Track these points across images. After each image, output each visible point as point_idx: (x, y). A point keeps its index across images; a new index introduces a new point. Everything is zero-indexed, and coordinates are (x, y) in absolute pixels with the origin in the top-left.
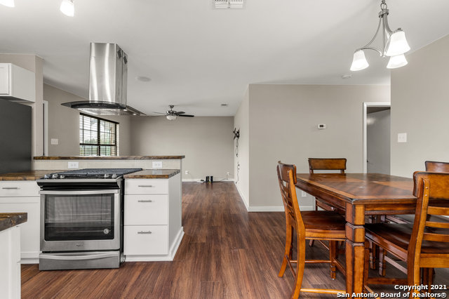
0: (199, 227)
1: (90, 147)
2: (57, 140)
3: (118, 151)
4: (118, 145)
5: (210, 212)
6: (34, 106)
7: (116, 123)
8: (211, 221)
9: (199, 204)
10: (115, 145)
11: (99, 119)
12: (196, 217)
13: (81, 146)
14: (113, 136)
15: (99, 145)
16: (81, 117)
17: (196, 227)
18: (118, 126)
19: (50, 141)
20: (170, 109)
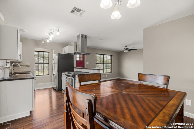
2: (88, 63)
3: (112, 66)
4: (112, 64)
11: (104, 55)
13: (96, 64)
15: (104, 64)
16: (96, 55)
18: (112, 56)
19: (86, 63)
20: (125, 48)
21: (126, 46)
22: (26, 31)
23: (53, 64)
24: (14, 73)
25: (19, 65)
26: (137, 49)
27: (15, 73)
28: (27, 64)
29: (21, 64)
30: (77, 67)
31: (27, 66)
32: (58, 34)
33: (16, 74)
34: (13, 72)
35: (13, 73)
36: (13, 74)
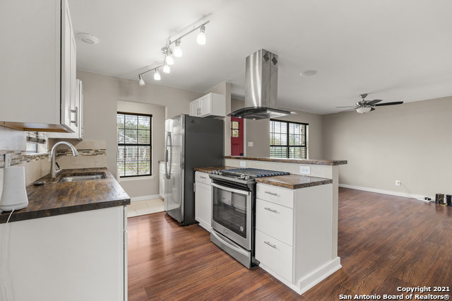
0: (372, 269)
1: (280, 148)
2: (252, 143)
3: (307, 151)
4: (307, 146)
5: (409, 254)
6: (225, 120)
7: (306, 124)
8: (403, 269)
9: (395, 234)
10: (305, 146)
11: (288, 122)
12: (376, 252)
13: (271, 148)
14: (304, 136)
15: (288, 146)
16: (271, 122)
17: (367, 266)
18: (307, 126)
19: (247, 144)
20: (361, 100)
21: (364, 96)
22: (96, 40)
23: (169, 148)
24: (58, 174)
25: (74, 149)
26: (402, 102)
27: (63, 174)
28: (98, 147)
29: (80, 145)
30: (232, 155)
31: (97, 152)
32: (201, 39)
33: (65, 176)
34: (55, 171)
35: (54, 175)
36: (54, 180)
